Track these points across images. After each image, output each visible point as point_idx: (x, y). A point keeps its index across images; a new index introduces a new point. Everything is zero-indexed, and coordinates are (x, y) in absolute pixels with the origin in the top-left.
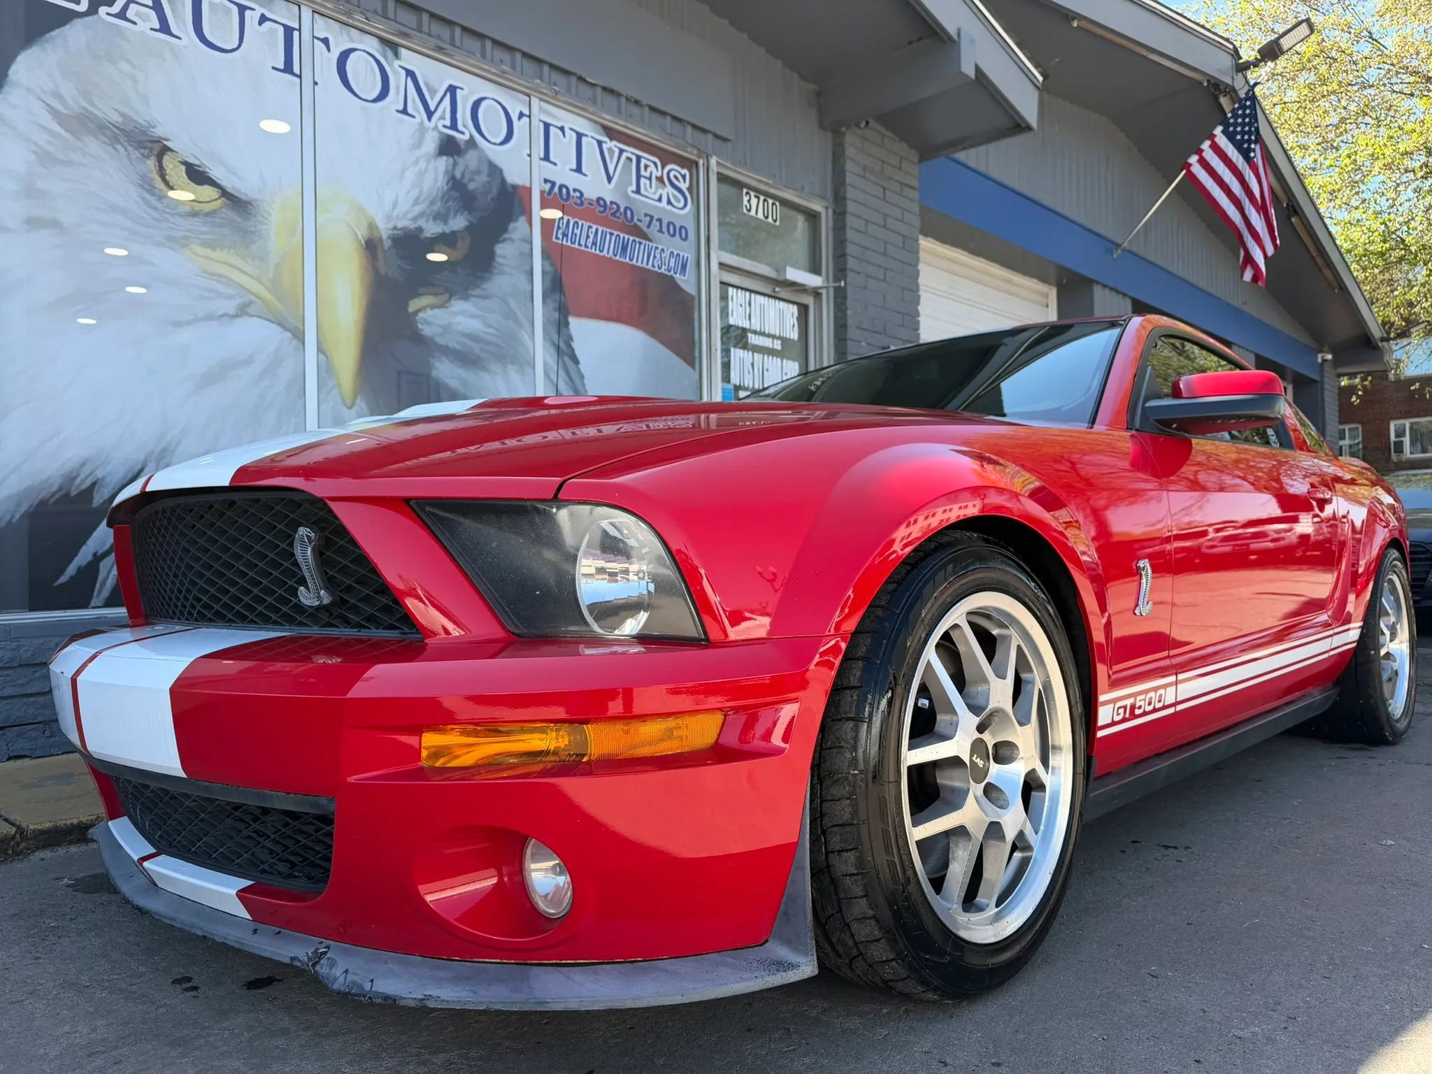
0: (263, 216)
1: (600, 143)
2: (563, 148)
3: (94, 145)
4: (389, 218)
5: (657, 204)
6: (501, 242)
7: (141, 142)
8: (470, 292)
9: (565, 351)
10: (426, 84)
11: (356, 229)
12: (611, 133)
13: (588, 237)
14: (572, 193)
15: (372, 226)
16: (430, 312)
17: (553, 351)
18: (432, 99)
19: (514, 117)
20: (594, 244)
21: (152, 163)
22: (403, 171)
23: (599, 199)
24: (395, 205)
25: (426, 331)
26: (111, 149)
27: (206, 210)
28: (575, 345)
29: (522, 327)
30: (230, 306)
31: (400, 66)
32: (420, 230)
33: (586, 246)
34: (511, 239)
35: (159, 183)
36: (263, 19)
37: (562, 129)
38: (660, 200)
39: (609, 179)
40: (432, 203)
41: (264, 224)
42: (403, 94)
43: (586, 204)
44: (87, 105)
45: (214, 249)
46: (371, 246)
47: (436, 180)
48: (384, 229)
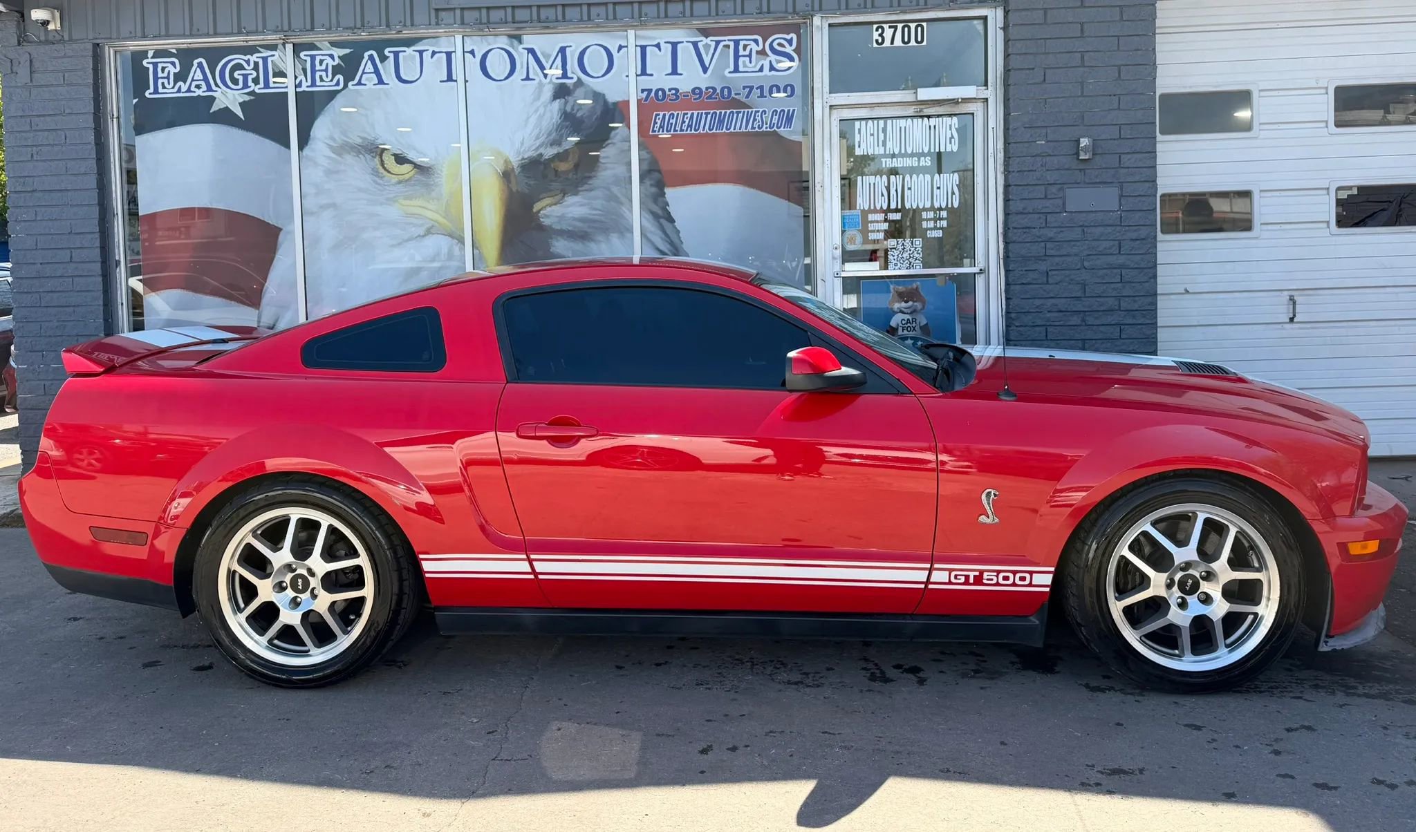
0: (438, 174)
1: (695, 44)
2: (659, 61)
3: (349, 159)
4: (519, 153)
5: (760, 74)
6: (604, 147)
7: (371, 149)
8: (580, 189)
9: (662, 215)
10: (542, 54)
11: (496, 167)
12: (705, 33)
13: (683, 122)
14: (667, 93)
15: (507, 162)
16: (549, 209)
17: (650, 217)
18: (547, 62)
19: (614, 51)
20: (690, 126)
21: (377, 160)
22: (528, 118)
23: (693, 90)
24: (522, 144)
25: (546, 222)
26: (357, 158)
27: (406, 179)
28: (670, 209)
29: (622, 204)
30: (421, 231)
31: (523, 48)
32: (541, 155)
33: (681, 130)
34: (614, 144)
35: (381, 170)
36: (434, 53)
37: (658, 46)
38: (761, 70)
39: (705, 70)
40: (549, 134)
41: (438, 178)
42: (526, 66)
43: (681, 97)
44: (345, 139)
45: (411, 200)
46: (506, 175)
47: (552, 119)
48: (515, 161)
